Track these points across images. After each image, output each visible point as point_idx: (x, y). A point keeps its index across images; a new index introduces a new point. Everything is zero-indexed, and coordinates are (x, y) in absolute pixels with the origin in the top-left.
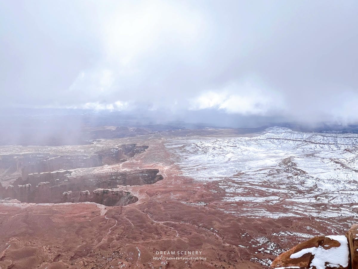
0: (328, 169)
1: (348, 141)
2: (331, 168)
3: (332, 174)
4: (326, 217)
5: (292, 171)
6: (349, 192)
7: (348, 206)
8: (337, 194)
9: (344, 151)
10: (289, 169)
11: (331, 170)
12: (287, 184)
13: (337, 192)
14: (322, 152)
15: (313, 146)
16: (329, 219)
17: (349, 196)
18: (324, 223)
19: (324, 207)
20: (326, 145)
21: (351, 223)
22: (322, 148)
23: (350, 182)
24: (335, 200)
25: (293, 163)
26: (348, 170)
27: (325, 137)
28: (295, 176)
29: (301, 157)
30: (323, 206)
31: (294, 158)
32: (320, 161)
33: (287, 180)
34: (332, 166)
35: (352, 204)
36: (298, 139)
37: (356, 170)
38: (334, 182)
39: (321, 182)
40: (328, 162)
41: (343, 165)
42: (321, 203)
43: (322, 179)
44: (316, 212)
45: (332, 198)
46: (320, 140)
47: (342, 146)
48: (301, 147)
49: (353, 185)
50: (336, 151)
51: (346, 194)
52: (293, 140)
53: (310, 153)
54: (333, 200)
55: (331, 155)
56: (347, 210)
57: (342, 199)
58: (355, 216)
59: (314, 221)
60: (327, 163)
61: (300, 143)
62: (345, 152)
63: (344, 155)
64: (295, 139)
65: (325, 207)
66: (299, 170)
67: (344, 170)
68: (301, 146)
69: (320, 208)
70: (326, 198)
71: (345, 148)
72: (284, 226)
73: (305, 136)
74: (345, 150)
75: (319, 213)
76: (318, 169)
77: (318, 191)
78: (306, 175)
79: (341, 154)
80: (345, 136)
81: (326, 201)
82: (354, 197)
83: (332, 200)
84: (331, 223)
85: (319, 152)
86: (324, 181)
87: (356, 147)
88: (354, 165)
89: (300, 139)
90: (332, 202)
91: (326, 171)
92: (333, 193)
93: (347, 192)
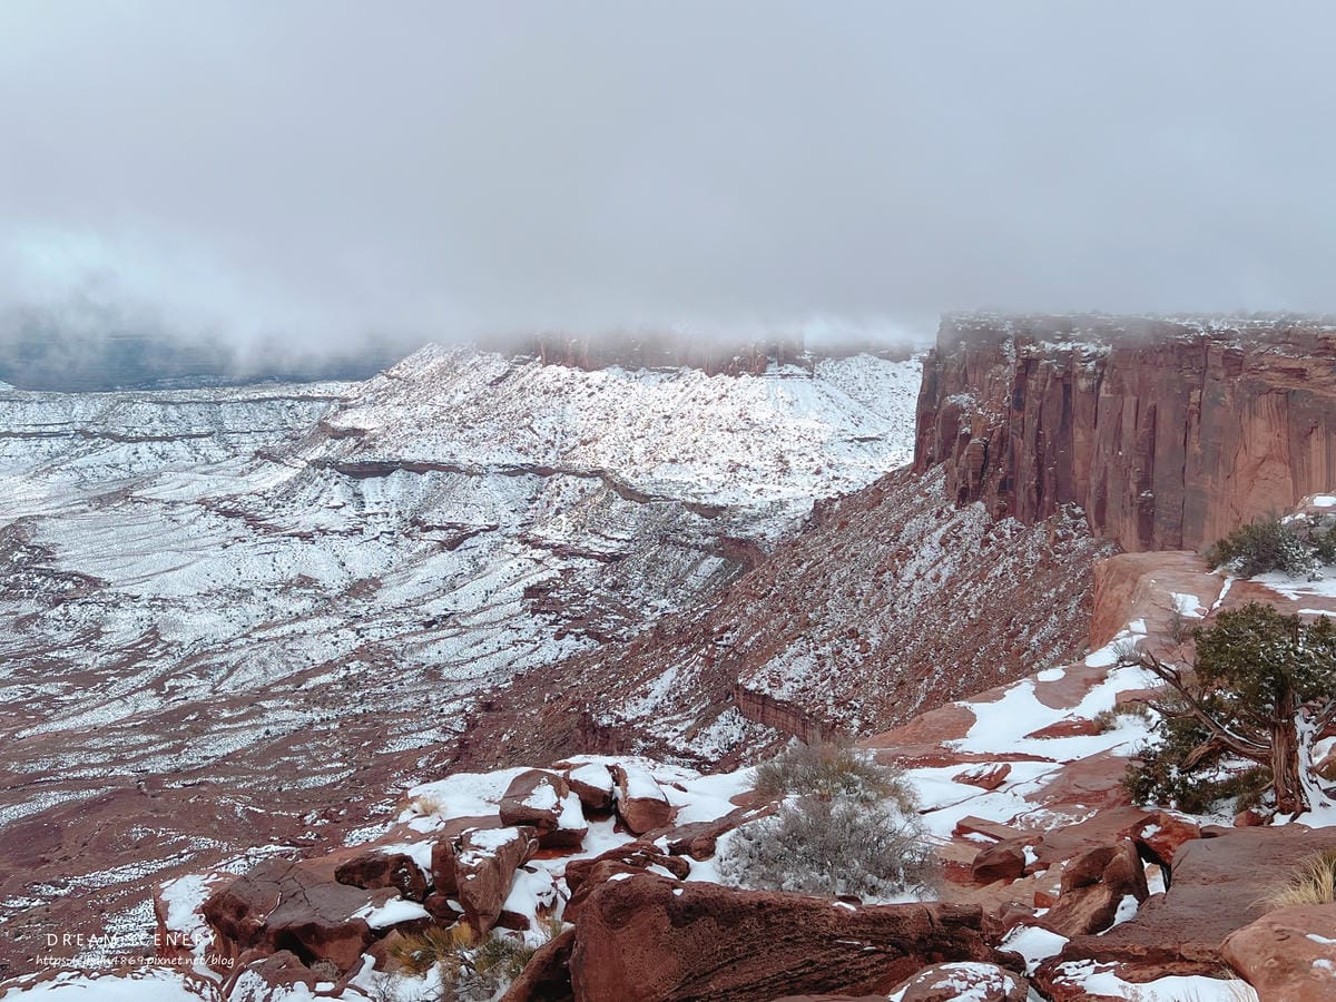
0: (195, 549)
1: (263, 418)
2: (210, 540)
3: (216, 568)
4: (209, 758)
5: (36, 588)
6: (287, 629)
7: (290, 687)
8: (242, 647)
9: (251, 460)
10: (17, 579)
11: (210, 552)
12: (18, 657)
13: (242, 641)
14: (166, 476)
15: (122, 452)
16: (220, 765)
17: (289, 646)
18: (204, 789)
19: (196, 720)
20: (177, 443)
21: (306, 752)
22: (163, 456)
23: (285, 589)
24: (240, 676)
25: (33, 548)
26: (273, 539)
27: (170, 408)
28: (51, 608)
29: (73, 513)
30: (192, 717)
31: (40, 524)
32: (158, 517)
33: (17, 636)
34: (209, 532)
35: (304, 675)
36: (51, 428)
37: (305, 531)
38: (225, 600)
39: (172, 610)
40: (192, 516)
41: (252, 521)
42: (181, 703)
43: (175, 596)
44: (163, 752)
45: (224, 671)
46: (151, 420)
47: (245, 439)
48: (69, 465)
49: (300, 597)
50: (224, 464)
51: (276, 639)
52: (26, 436)
53: (115, 488)
54: (232, 679)
55: (201, 486)
56: (287, 703)
57: (262, 663)
58: (317, 719)
59: (160, 794)
60: (192, 522)
61: (58, 444)
62: (259, 466)
63: (253, 477)
64: (31, 429)
65: (201, 718)
66: (68, 576)
67: (260, 539)
68: (67, 457)
69: (182, 728)
70: (202, 677)
71: (256, 449)
72: (22, 865)
73: (79, 409)
74: (258, 453)
75: (177, 750)
76: (154, 557)
77: (167, 653)
78: (103, 594)
79: (242, 474)
80: (251, 397)
81: (200, 690)
82: (308, 642)
83: (228, 676)
84: (233, 778)
85: (151, 479)
86: (186, 604)
87: (296, 439)
88: (296, 513)
89: (57, 429)
90: (227, 687)
91: (188, 560)
92: (227, 645)
93: (278, 632)
